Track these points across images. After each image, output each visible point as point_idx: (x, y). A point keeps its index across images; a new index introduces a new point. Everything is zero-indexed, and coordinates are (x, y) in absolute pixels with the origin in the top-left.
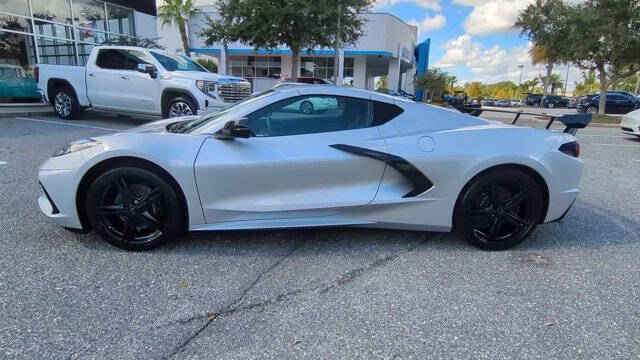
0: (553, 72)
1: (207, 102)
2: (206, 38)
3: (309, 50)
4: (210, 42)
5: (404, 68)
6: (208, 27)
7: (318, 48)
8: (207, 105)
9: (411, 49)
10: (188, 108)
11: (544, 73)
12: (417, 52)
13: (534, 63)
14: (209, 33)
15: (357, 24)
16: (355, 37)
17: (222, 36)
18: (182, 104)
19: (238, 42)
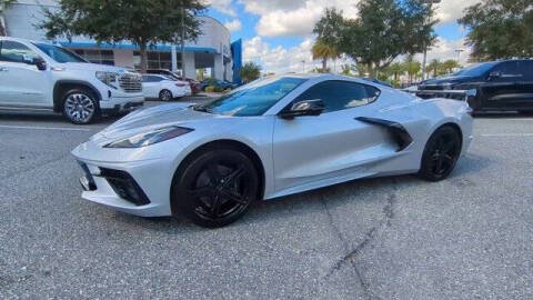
0: (327, 65)
1: (110, 92)
2: (47, 31)
3: (151, 45)
4: (51, 35)
5: (226, 61)
6: (48, 20)
7: (159, 44)
8: (110, 95)
9: (228, 47)
10: (87, 99)
11: (320, 66)
12: (232, 49)
13: (314, 58)
14: (49, 26)
15: (195, 25)
16: (195, 35)
17: (65, 28)
18: (80, 96)
19: (82, 35)
